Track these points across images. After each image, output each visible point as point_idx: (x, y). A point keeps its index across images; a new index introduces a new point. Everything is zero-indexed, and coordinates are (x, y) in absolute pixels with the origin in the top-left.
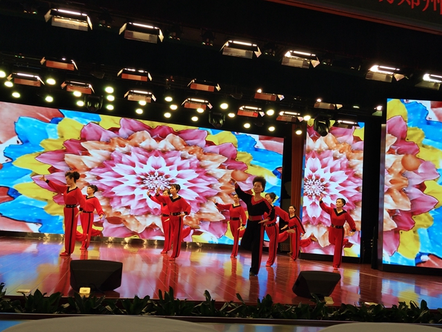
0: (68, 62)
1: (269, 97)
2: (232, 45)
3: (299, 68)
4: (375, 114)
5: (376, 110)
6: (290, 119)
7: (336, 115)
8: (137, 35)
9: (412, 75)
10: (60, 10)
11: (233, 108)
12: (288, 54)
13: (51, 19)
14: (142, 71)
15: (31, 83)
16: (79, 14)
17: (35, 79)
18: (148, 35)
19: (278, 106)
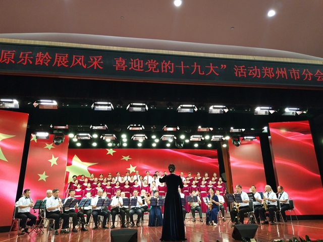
0: (103, 125)
1: (205, 130)
2: (182, 108)
3: (218, 114)
4: (263, 132)
5: (264, 130)
6: (218, 140)
7: (243, 134)
8: (135, 109)
9: (279, 110)
10: (98, 103)
11: (188, 137)
12: (211, 108)
13: (94, 108)
14: (139, 125)
15: (87, 138)
16: (107, 103)
17: (88, 136)
18: (141, 108)
19: (211, 133)
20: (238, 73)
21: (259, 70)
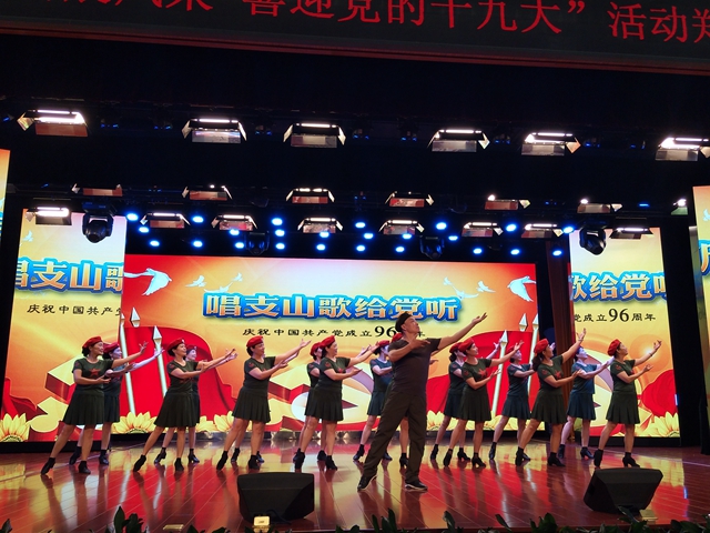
0: (218, 189)
1: (506, 205)
2: (445, 137)
3: (547, 157)
4: (675, 213)
5: (677, 207)
6: (542, 235)
7: (613, 220)
8: (309, 140)
10: (202, 120)
11: (455, 227)
12: (530, 139)
13: (190, 133)
14: (319, 190)
15: (172, 224)
16: (227, 121)
17: (177, 219)
18: (324, 138)
19: (521, 217)
20: (620, 26)
21: (684, 17)
